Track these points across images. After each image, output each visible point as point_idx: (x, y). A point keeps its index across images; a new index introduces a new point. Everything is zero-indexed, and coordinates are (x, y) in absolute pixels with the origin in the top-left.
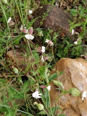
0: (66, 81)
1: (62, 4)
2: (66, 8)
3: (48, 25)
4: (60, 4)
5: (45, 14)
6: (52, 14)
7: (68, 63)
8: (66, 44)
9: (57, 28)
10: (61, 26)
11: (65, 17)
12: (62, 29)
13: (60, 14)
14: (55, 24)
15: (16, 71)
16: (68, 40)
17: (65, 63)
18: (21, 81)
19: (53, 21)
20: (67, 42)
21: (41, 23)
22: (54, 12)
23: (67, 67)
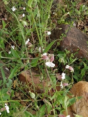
0: (84, 107)
1: (79, 24)
2: (84, 28)
3: (66, 45)
4: (77, 24)
5: (62, 35)
6: (69, 34)
7: (87, 88)
8: (83, 65)
9: (74, 49)
10: (78, 47)
11: (83, 38)
12: (79, 50)
13: (78, 35)
14: (72, 45)
15: (33, 95)
16: (85, 62)
17: (83, 88)
18: (37, 106)
19: (70, 41)
20: (84, 63)
21: (58, 44)
22: (72, 33)
23: (85, 93)
